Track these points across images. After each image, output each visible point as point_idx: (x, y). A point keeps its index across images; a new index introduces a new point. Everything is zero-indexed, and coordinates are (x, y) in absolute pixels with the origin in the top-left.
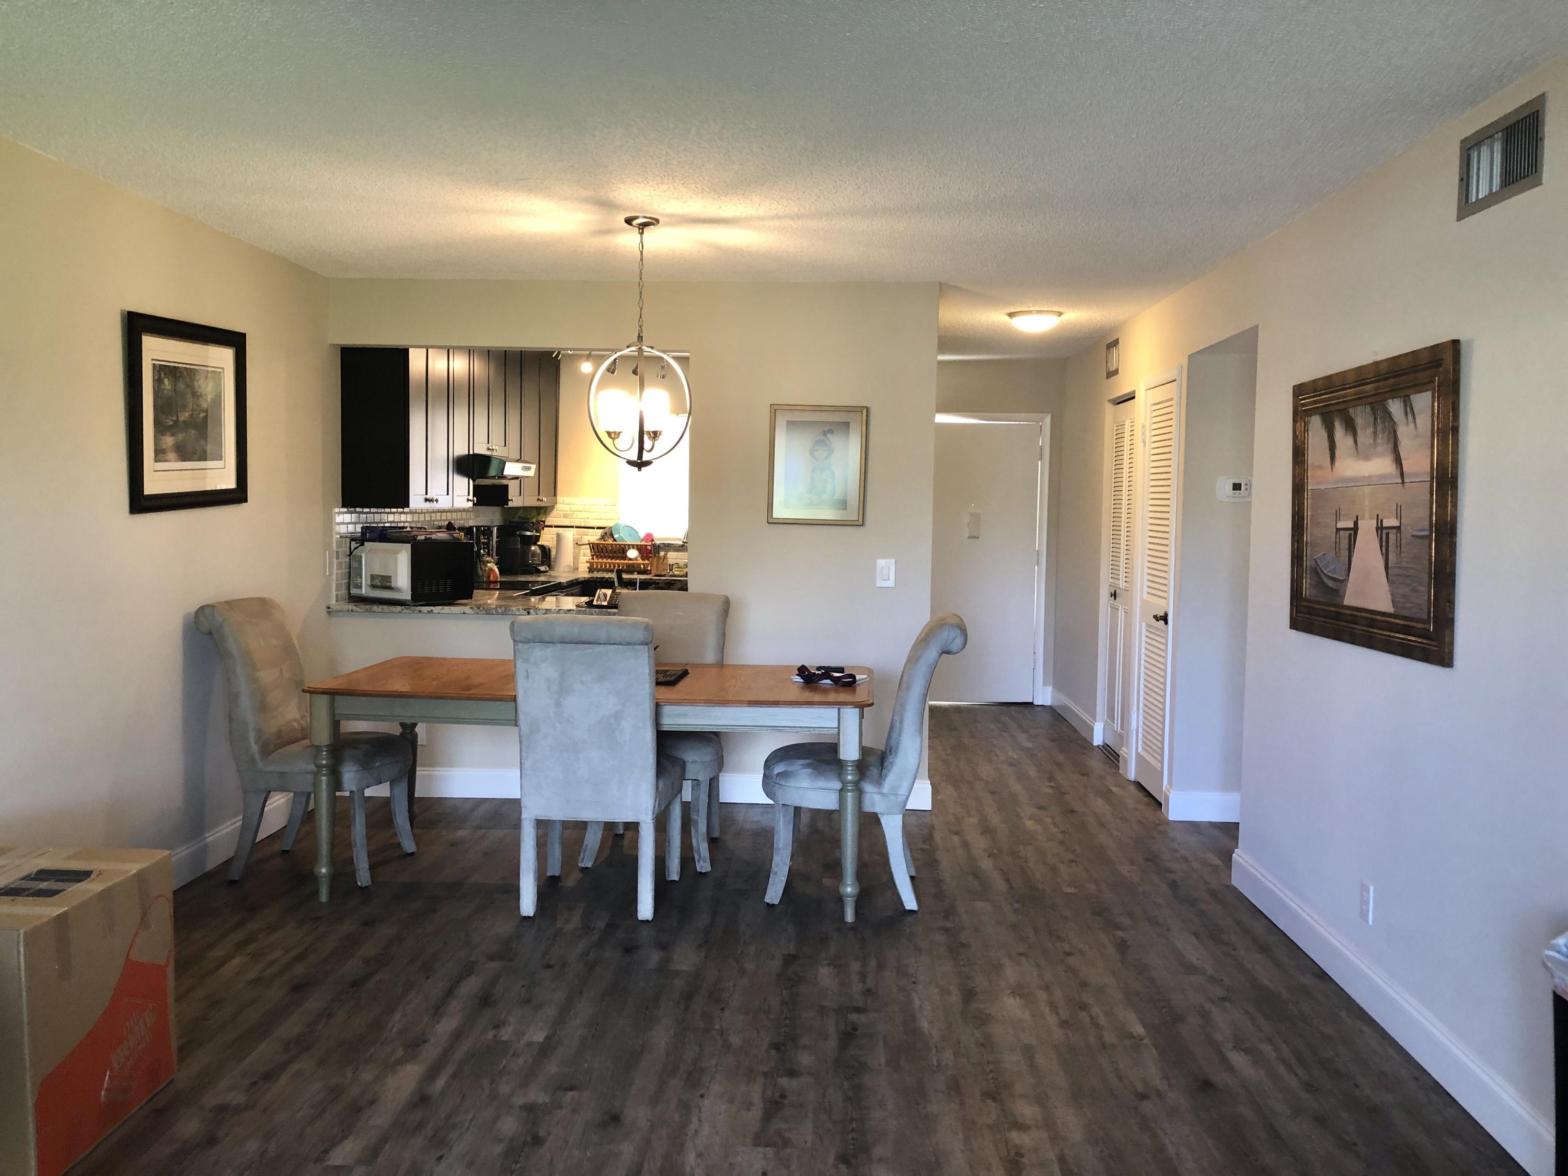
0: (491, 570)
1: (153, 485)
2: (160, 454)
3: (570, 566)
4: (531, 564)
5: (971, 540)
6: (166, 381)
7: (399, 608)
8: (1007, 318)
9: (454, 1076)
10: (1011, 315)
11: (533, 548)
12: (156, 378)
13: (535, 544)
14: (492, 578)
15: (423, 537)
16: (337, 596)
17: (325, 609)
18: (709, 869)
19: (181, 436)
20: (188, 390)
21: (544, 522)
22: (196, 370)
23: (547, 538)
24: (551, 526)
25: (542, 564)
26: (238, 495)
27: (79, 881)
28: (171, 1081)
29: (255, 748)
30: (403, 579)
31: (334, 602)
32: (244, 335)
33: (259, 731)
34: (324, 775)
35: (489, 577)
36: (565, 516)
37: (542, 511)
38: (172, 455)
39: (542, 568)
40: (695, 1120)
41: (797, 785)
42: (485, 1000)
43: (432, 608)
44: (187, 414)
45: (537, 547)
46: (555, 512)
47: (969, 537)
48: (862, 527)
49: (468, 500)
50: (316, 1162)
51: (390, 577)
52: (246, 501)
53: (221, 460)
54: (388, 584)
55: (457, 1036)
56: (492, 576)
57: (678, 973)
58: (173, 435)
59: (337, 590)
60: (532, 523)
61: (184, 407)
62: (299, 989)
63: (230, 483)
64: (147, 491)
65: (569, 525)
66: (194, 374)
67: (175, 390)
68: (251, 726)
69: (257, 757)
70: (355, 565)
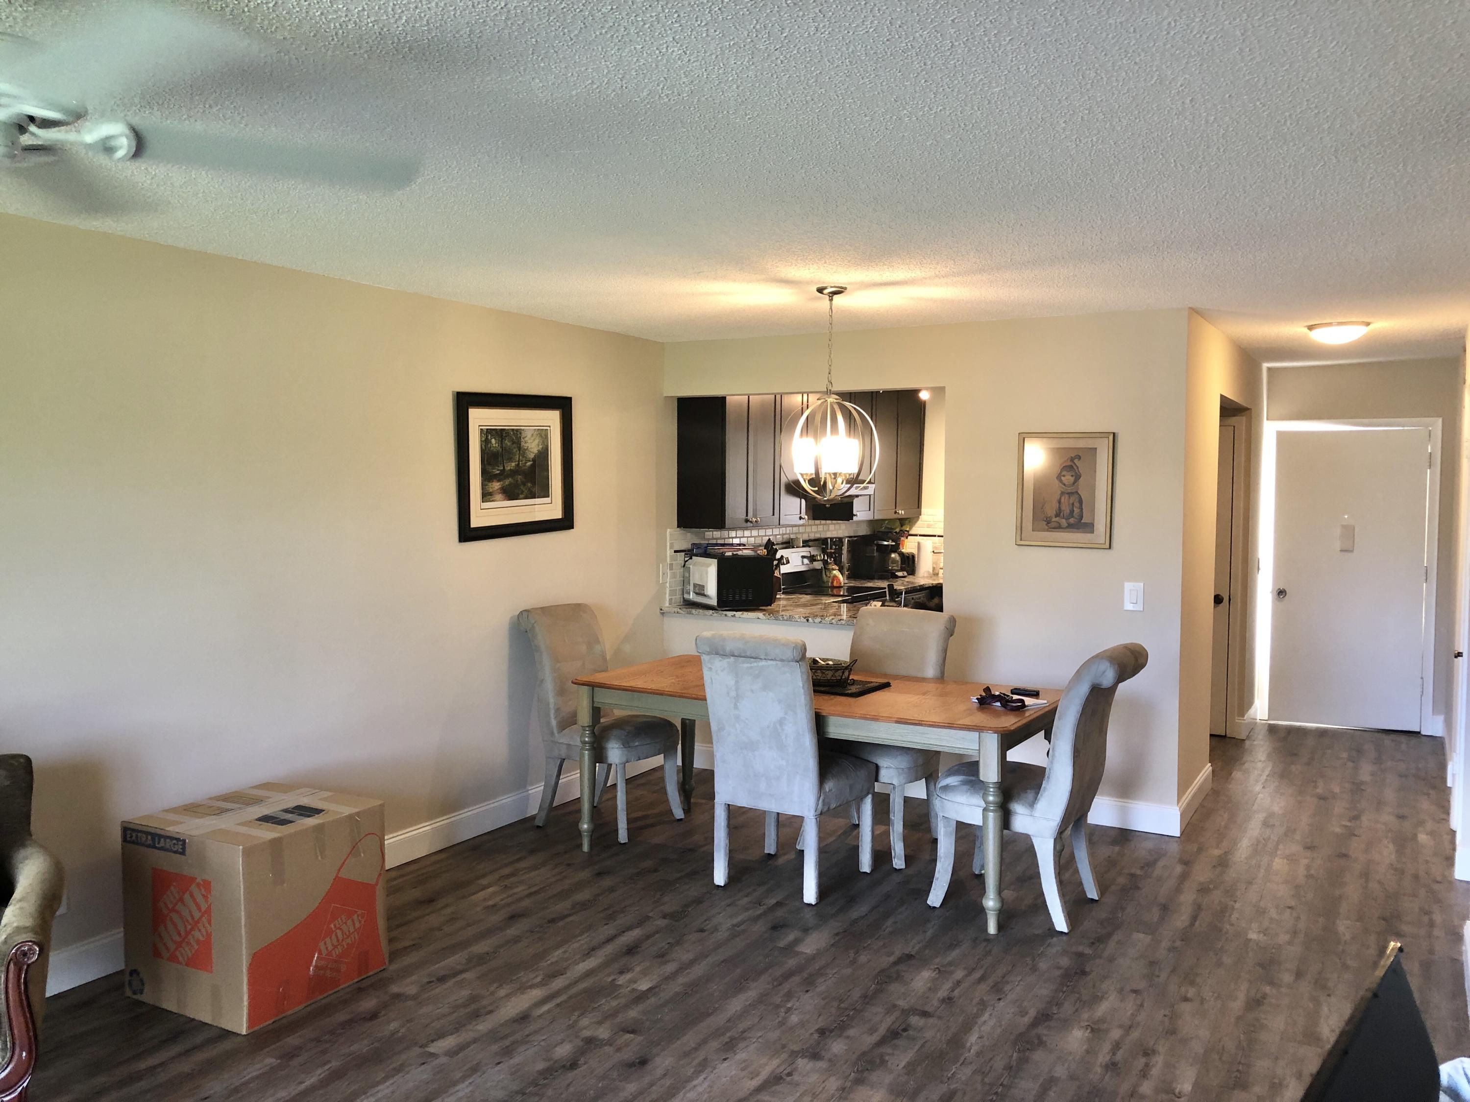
0: (835, 577)
1: (477, 521)
2: (486, 496)
3: (929, 572)
4: (889, 570)
5: (1343, 553)
6: (493, 441)
7: (711, 612)
8: (1306, 330)
9: (558, 1005)
10: (1311, 328)
11: (893, 555)
12: (483, 439)
13: (895, 552)
14: (835, 584)
15: (730, 554)
16: (671, 600)
17: (659, 610)
18: (903, 867)
19: (507, 482)
20: (515, 445)
21: (908, 531)
22: (523, 430)
23: (909, 546)
24: (916, 535)
25: (902, 570)
26: (566, 523)
27: (309, 816)
28: (384, 969)
29: (554, 723)
30: (712, 589)
31: (667, 604)
32: (570, 399)
33: (558, 710)
34: (587, 750)
35: (832, 583)
36: (929, 526)
37: (907, 522)
38: (500, 496)
39: (900, 574)
40: (701, 1078)
41: (954, 799)
42: (631, 950)
43: (735, 613)
44: (513, 464)
45: (897, 555)
46: (919, 523)
47: (1342, 551)
48: (1108, 550)
49: (801, 518)
50: (421, 1047)
51: (703, 586)
52: (573, 528)
53: (548, 497)
54: (702, 592)
55: (588, 974)
56: (835, 582)
57: (798, 953)
58: (499, 481)
59: (670, 595)
60: (896, 532)
61: (510, 460)
62: (513, 918)
63: (556, 513)
64: (473, 525)
65: (931, 534)
66: (521, 433)
67: (502, 447)
68: (552, 706)
69: (555, 731)
70: (687, 575)
